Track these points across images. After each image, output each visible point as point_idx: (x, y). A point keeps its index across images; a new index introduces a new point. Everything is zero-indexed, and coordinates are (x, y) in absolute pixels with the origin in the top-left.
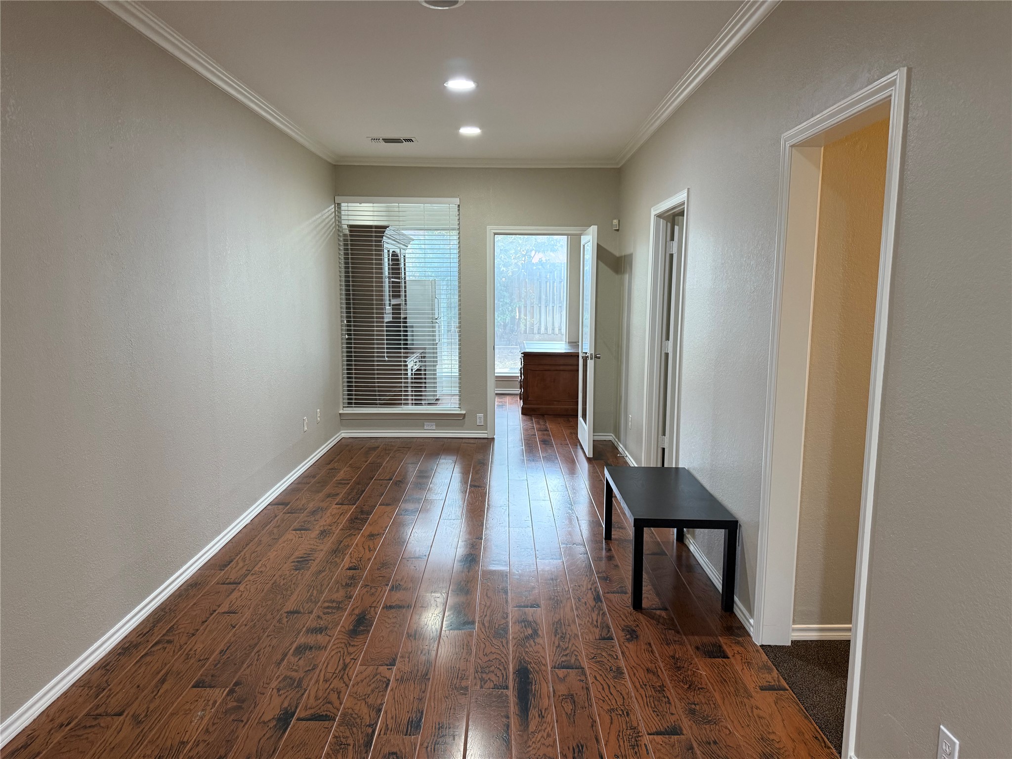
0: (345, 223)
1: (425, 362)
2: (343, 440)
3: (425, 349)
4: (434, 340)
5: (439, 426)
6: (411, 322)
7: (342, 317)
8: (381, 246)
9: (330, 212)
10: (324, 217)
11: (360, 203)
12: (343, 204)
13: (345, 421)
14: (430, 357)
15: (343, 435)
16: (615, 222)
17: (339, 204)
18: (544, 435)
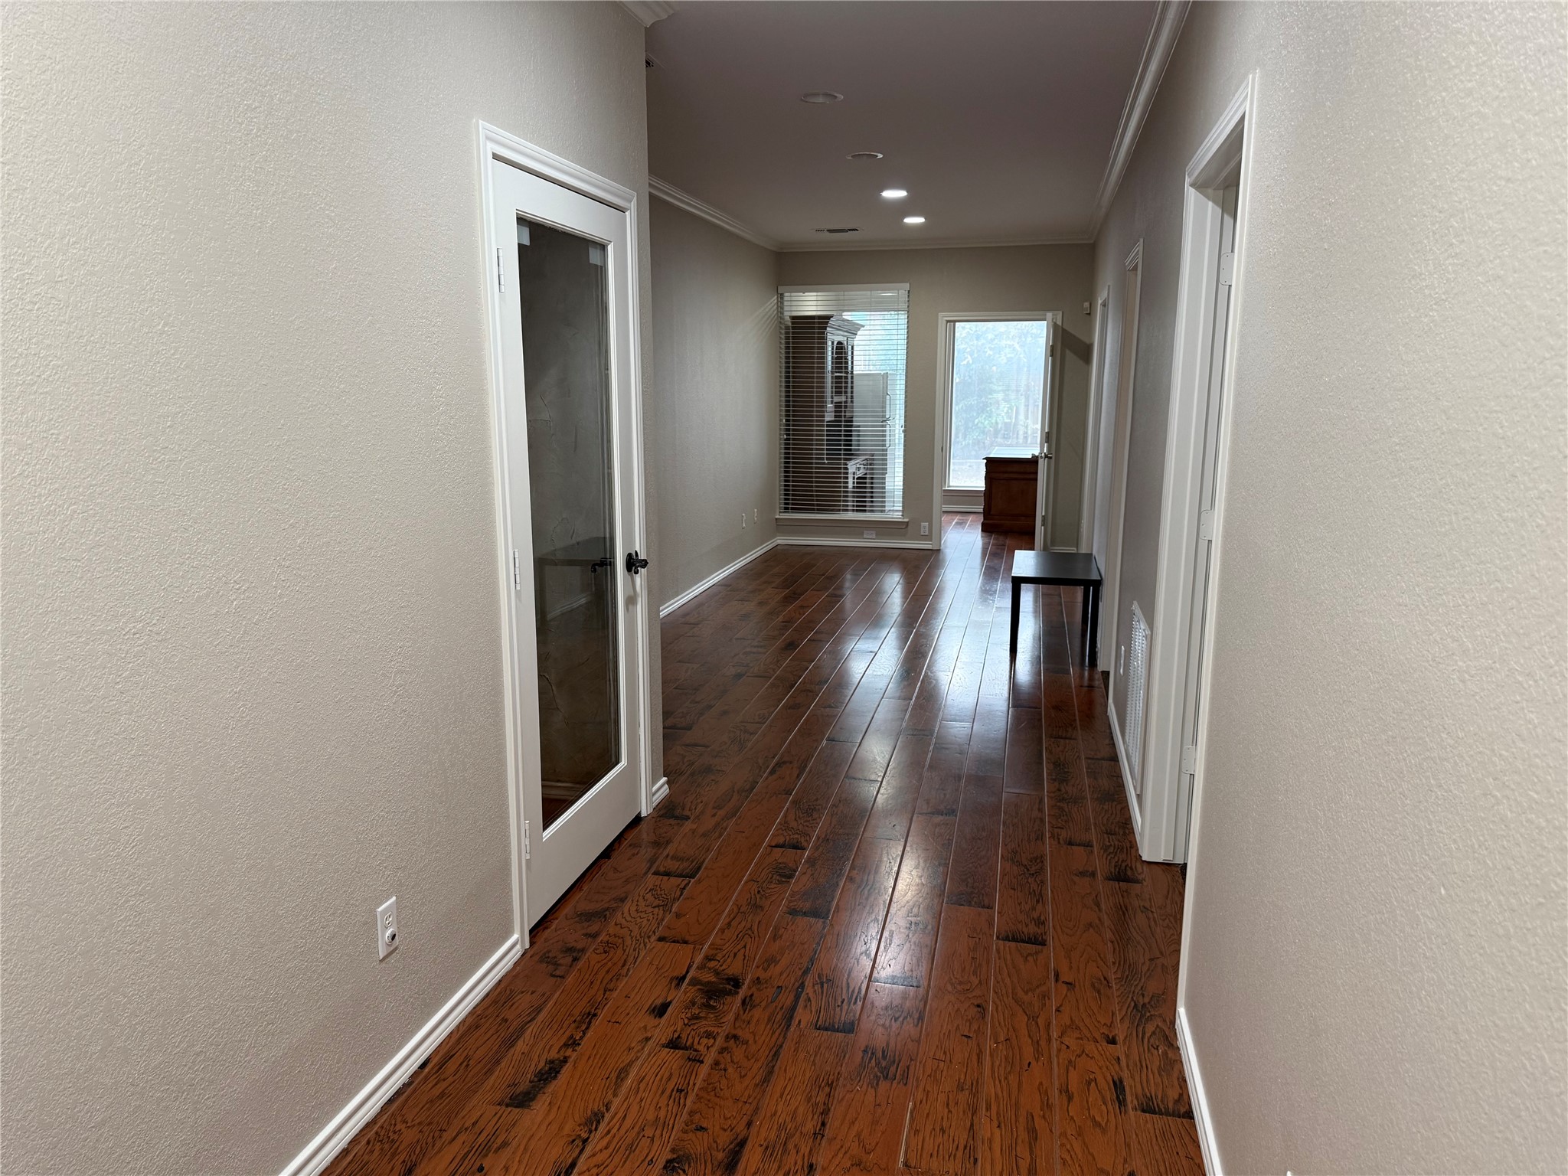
0: (787, 314)
1: (872, 469)
2: (779, 547)
3: (873, 455)
4: (884, 445)
5: (879, 535)
6: (856, 421)
7: (780, 415)
8: (823, 338)
9: (773, 304)
10: (767, 310)
11: (804, 293)
12: (786, 294)
13: (781, 527)
14: (879, 464)
15: (779, 542)
16: (1087, 304)
17: (782, 295)
18: (998, 549)
